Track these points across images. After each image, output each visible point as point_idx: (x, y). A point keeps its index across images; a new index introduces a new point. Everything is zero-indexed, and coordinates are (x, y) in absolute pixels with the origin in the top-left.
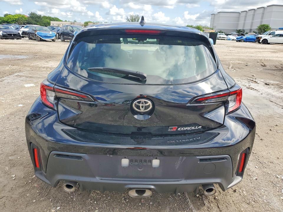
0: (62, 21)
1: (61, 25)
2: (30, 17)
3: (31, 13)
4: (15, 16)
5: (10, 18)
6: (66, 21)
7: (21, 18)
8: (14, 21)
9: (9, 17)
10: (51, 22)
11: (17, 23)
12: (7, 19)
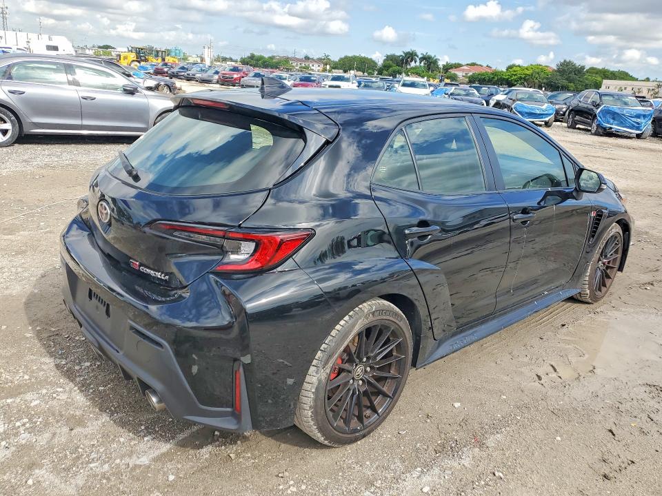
0: (637, 80)
1: (629, 89)
2: (558, 71)
3: (562, 61)
4: (527, 69)
5: (515, 73)
6: (648, 80)
7: (538, 73)
8: (521, 78)
9: (515, 71)
10: (605, 82)
11: (525, 83)
12: (509, 75)
